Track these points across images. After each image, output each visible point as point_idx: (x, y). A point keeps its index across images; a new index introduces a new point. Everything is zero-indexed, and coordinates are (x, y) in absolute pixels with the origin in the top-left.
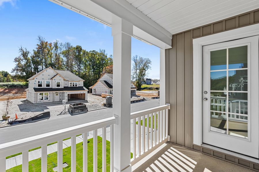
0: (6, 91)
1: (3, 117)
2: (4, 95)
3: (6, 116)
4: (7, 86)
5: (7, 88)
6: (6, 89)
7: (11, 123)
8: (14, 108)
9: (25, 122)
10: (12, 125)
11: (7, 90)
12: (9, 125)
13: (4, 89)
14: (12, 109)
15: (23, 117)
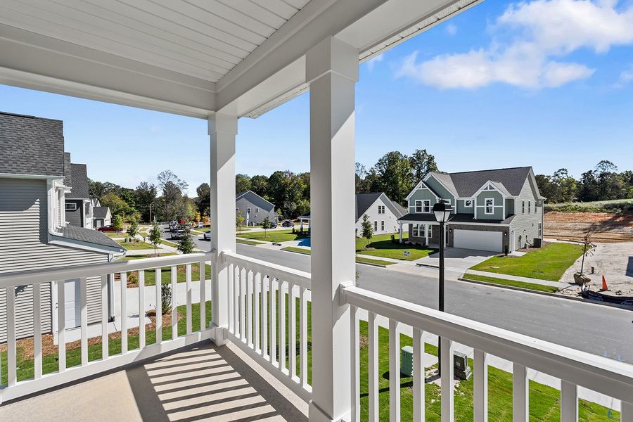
0: (618, 220)
1: (575, 275)
2: (612, 229)
3: (581, 277)
4: (622, 209)
5: (622, 212)
6: (618, 216)
7: (587, 296)
8: (616, 262)
9: (620, 303)
10: (587, 300)
11: (621, 218)
12: (581, 297)
13: (614, 215)
14: (608, 264)
15: (623, 291)
